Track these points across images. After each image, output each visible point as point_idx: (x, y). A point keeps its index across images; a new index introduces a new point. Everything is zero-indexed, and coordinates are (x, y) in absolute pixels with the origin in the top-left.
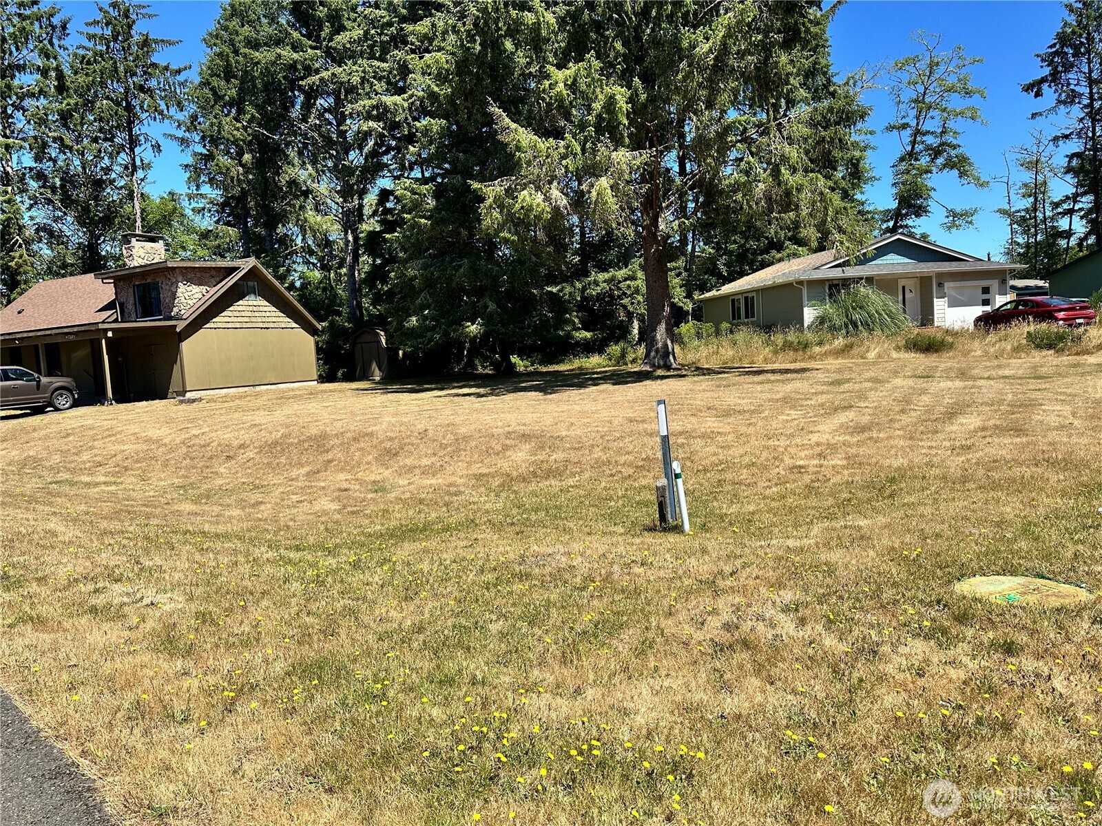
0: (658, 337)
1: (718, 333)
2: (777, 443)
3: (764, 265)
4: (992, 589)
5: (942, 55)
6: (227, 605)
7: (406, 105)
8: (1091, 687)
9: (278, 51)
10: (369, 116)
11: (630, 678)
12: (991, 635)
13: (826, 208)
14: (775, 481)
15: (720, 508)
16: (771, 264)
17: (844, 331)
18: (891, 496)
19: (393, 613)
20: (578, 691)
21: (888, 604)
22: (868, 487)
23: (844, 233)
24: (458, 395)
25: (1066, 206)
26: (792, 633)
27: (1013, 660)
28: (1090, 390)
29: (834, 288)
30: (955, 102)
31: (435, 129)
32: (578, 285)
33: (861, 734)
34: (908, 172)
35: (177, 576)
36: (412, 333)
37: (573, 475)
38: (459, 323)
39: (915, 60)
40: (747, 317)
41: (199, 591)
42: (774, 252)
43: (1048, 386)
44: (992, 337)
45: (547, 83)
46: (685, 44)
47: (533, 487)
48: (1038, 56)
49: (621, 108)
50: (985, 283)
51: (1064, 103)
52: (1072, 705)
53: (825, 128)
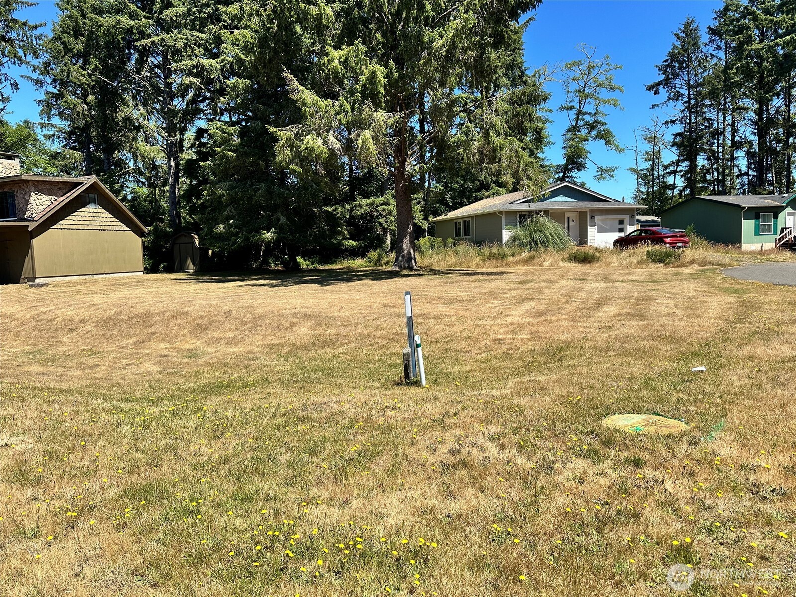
0: (405, 247)
1: (445, 245)
2: (485, 323)
3: (477, 199)
4: (626, 423)
5: (596, 61)
6: (70, 445)
7: (219, 66)
8: (689, 487)
9: (118, 18)
10: (189, 73)
11: (383, 491)
12: (626, 454)
13: (519, 162)
14: (484, 349)
15: (447, 368)
16: (482, 199)
17: (528, 247)
18: (560, 360)
19: (204, 449)
20: (346, 503)
21: (559, 434)
22: (545, 354)
23: (531, 179)
24: (256, 285)
25: (672, 168)
26: (496, 455)
27: (640, 470)
28: (686, 290)
29: (523, 217)
30: (604, 94)
31: (241, 85)
32: (347, 207)
33: (543, 525)
34: (573, 139)
35: (27, 423)
36: (220, 237)
37: (343, 345)
38: (257, 231)
39: (579, 63)
40: (465, 235)
41: (46, 435)
42: (483, 191)
43: (659, 287)
44: (625, 254)
45: (326, 59)
46: (426, 39)
47: (312, 353)
48: (657, 66)
49: (380, 81)
50: (621, 217)
51: (672, 99)
52: (677, 500)
53: (520, 106)
